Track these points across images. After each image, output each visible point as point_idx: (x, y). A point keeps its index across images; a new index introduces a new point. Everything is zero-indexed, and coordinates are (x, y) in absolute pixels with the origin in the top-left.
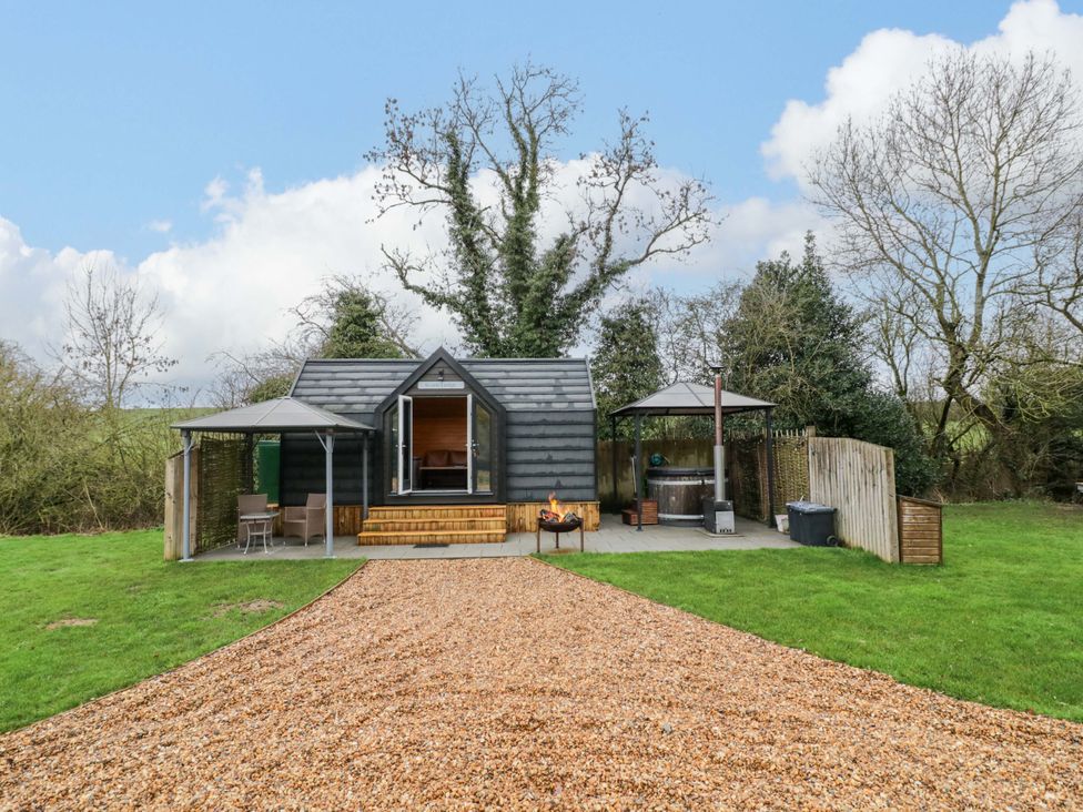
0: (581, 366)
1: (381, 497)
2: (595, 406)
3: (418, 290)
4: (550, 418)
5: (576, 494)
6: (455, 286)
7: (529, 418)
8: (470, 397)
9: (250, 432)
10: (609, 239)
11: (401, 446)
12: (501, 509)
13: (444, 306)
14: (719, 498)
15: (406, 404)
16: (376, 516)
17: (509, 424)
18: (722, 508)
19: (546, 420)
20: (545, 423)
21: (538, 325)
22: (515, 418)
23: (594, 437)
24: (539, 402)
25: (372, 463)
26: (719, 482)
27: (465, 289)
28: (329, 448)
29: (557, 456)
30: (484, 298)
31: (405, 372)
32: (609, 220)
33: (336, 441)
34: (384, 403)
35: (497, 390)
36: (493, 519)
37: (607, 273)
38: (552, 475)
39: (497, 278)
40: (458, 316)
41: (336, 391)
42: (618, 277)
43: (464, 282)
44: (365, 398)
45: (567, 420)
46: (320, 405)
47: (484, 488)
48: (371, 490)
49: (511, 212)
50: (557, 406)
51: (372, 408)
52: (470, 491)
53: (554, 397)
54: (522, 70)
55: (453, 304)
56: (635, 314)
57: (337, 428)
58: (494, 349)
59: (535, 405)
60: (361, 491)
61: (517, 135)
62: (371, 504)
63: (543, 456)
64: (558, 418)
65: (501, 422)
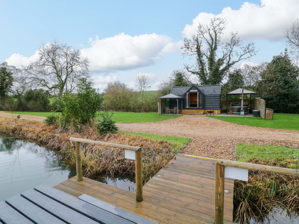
0: (219, 86)
1: (184, 108)
2: (220, 93)
3: (190, 71)
4: (212, 96)
5: (216, 108)
6: (198, 70)
7: (208, 96)
8: (198, 93)
9: (166, 99)
10: (230, 58)
11: (187, 100)
12: (203, 110)
13: (196, 74)
14: (242, 109)
15: (188, 94)
16: (183, 111)
17: (205, 97)
18: (242, 111)
19: (211, 96)
20: (211, 97)
21: (214, 76)
22: (206, 96)
23: (220, 99)
24: (210, 93)
25: (183, 103)
26: (242, 107)
27: (200, 70)
28: (178, 101)
29: (213, 102)
30: (203, 72)
31: (188, 88)
32: (230, 55)
33: (178, 100)
34: (185, 94)
35: (203, 91)
36: (202, 112)
37: (229, 65)
38: (212, 105)
39: (207, 66)
40: (198, 76)
41: (177, 92)
42: (232, 66)
43: (199, 69)
44: (182, 93)
45: (215, 96)
46: (175, 94)
47: (201, 107)
48: (183, 107)
49: (210, 50)
50: (213, 94)
51: (183, 95)
52: (198, 107)
53: (213, 92)
54: (213, 20)
55: (197, 73)
56: (237, 72)
57: (179, 98)
58: (205, 82)
59: (209, 94)
60: (181, 107)
61: (211, 37)
62: (183, 109)
63: (211, 102)
64: (213, 96)
65: (204, 96)
